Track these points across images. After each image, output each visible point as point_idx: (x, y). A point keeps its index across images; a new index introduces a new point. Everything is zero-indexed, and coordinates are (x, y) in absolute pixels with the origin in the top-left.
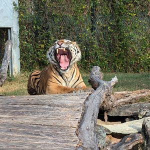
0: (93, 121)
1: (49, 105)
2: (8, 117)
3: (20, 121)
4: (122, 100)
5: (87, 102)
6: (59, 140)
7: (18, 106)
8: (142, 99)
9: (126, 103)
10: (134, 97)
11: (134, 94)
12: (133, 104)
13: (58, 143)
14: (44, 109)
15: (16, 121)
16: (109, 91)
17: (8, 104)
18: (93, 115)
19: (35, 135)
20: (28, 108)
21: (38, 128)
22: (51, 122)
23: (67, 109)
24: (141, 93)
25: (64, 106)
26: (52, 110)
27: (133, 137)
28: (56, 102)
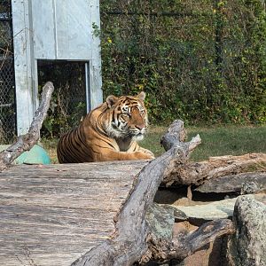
0: (144, 203)
1: (86, 179)
2: (21, 195)
3: (36, 202)
4: (221, 169)
5: (142, 174)
6: (85, 229)
7: (39, 180)
8: (252, 167)
9: (227, 173)
10: (240, 164)
11: (241, 160)
12: (237, 175)
13: (82, 235)
14: (76, 184)
15: (30, 202)
16: (181, 156)
17: (26, 176)
18: (145, 194)
19: (53, 222)
20: (53, 183)
21: (60, 212)
22: (82, 204)
23: (111, 184)
24: (251, 157)
25: (107, 179)
26: (89, 186)
27: (217, 224)
28: (96, 173)
